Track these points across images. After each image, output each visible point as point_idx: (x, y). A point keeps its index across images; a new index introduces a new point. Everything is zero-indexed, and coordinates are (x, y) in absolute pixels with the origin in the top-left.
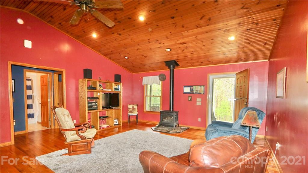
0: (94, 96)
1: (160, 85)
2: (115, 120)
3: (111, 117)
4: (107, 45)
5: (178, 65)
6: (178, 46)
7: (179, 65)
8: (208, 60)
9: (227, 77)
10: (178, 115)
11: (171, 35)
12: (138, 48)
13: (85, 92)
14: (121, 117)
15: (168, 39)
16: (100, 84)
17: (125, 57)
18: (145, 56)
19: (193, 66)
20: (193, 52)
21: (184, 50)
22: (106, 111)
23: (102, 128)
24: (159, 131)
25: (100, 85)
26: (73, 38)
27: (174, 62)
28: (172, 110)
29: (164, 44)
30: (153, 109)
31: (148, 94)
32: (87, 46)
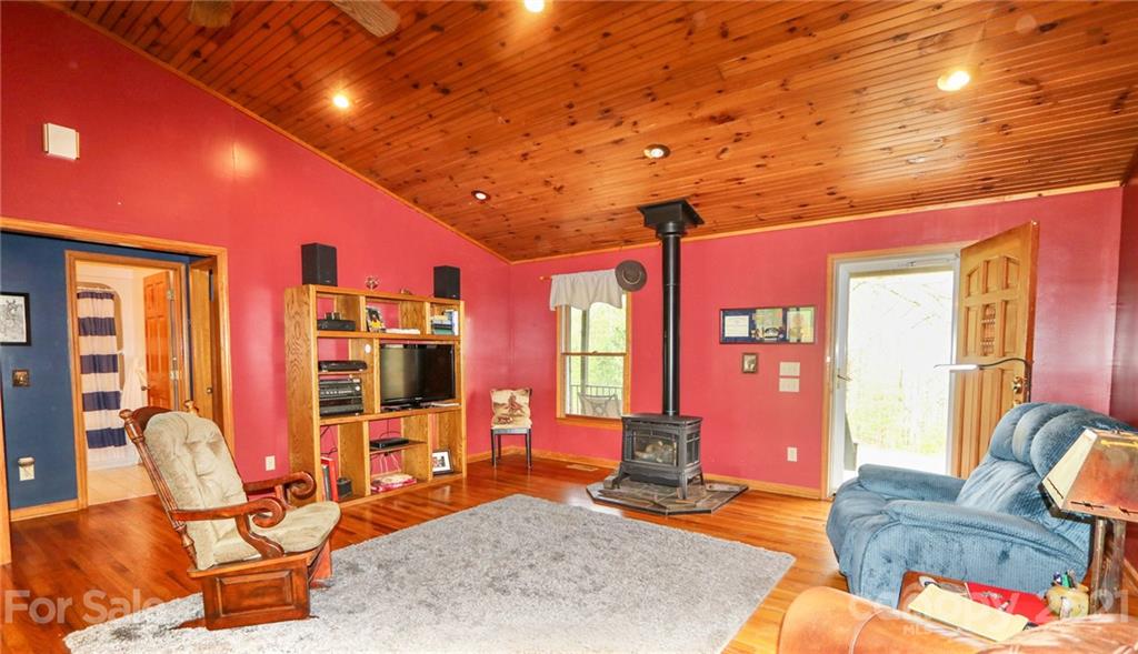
0: (350, 359)
1: (620, 307)
2: (438, 455)
3: (419, 443)
4: (396, 144)
5: (696, 220)
6: (696, 133)
7: (703, 223)
8: (833, 194)
9: (916, 266)
10: (697, 434)
11: (668, 79)
12: (525, 151)
13: (309, 340)
14: (464, 444)
15: (653, 100)
16: (373, 308)
17: (475, 193)
18: (558, 185)
19: (762, 222)
20: (764, 157)
21: (724, 151)
22: (402, 419)
23: (381, 489)
24: (617, 501)
25: (372, 313)
26: (259, 118)
27: (680, 206)
28: (671, 412)
29: (635, 123)
30: (595, 406)
31: (576, 346)
32: (318, 151)
